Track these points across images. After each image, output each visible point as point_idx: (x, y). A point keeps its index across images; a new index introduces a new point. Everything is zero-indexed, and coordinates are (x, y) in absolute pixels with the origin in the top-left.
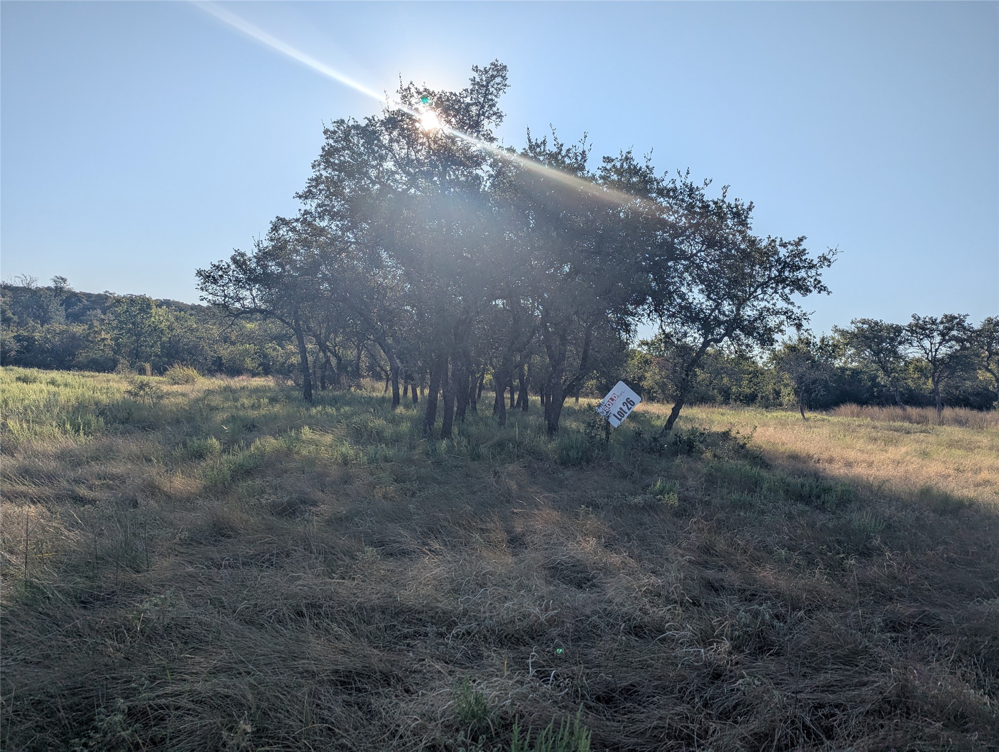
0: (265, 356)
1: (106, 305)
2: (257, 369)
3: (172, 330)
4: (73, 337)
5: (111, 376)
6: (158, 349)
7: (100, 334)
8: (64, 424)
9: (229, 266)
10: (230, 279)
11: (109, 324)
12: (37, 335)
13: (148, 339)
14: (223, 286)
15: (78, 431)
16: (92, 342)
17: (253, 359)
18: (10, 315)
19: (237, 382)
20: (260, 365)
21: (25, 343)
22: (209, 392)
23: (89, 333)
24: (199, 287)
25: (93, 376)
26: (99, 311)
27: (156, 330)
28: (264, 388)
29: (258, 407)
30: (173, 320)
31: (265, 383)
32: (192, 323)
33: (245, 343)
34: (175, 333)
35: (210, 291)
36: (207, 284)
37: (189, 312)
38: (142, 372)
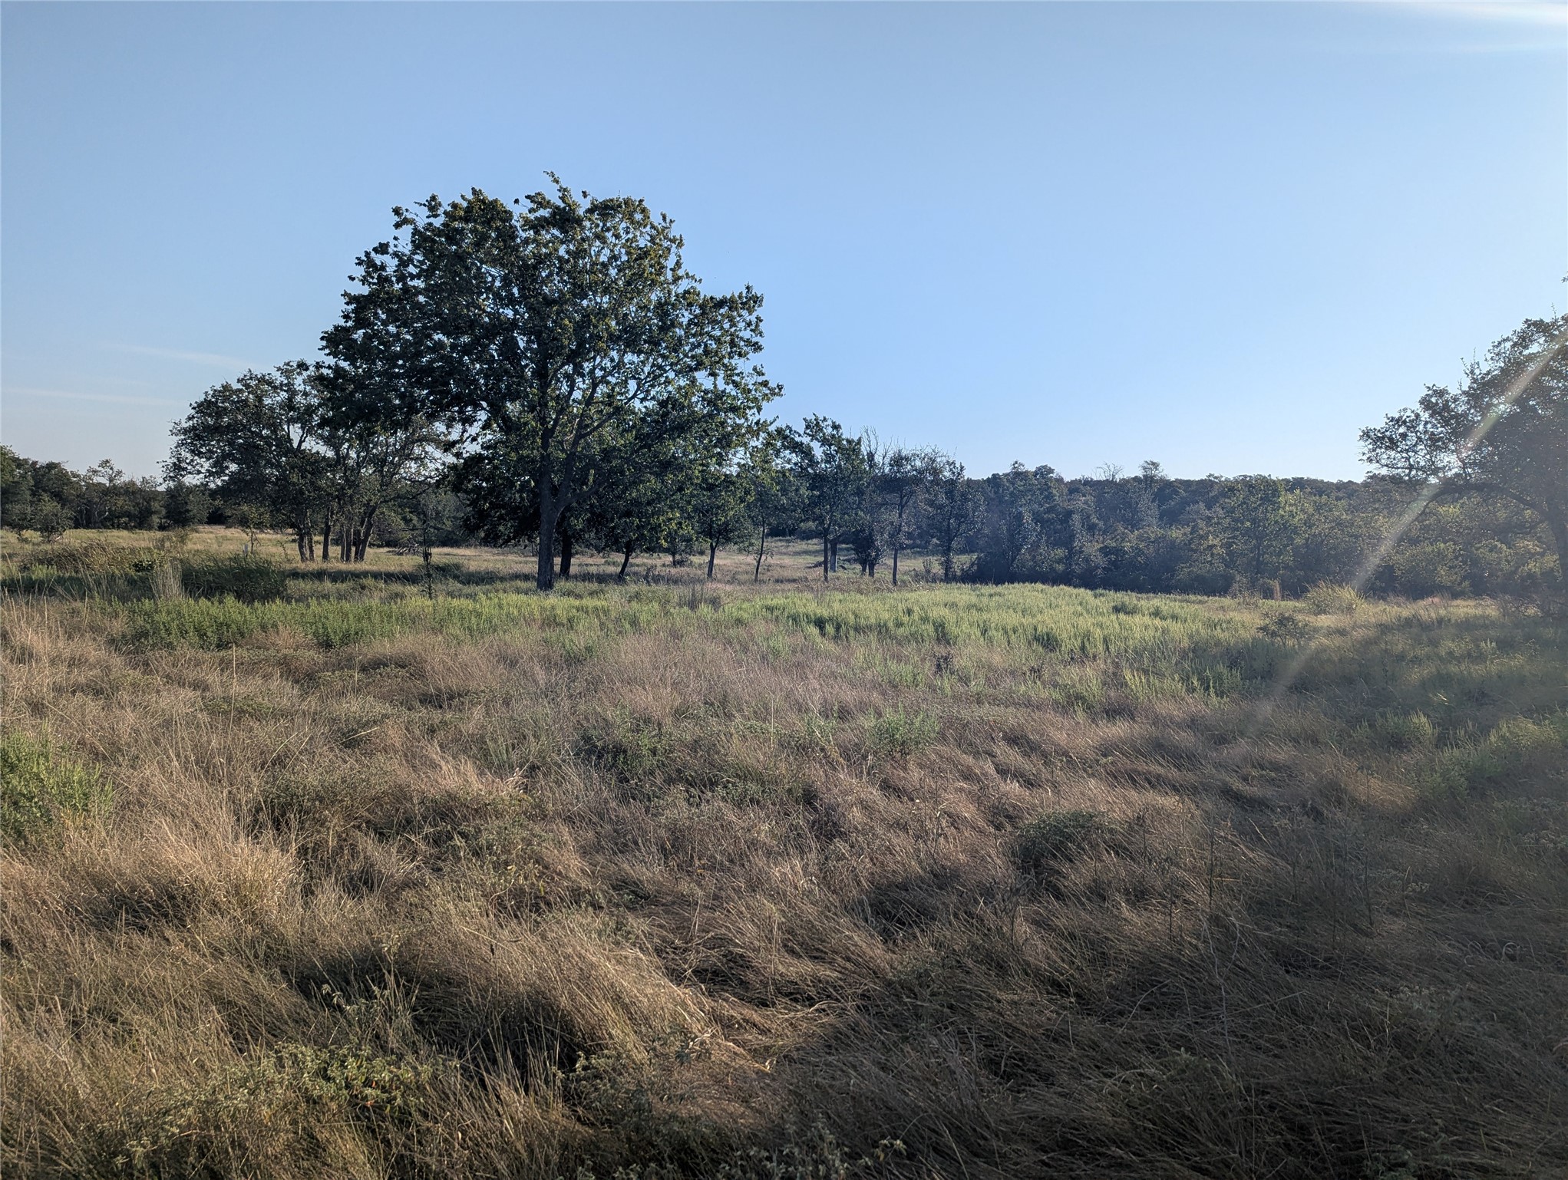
0: (1475, 562)
1: (1211, 495)
2: (1460, 584)
3: (1310, 527)
4: (1172, 545)
5: (1227, 601)
6: (1288, 558)
7: (1206, 539)
8: (1188, 678)
9: (1417, 416)
10: (1419, 438)
11: (1218, 523)
12: (1127, 546)
13: (1274, 543)
14: (1407, 451)
15: (1207, 689)
16: (1195, 551)
17: (1450, 567)
18: (1095, 520)
19: (1428, 609)
20: (1464, 578)
21: (1113, 557)
22: (1384, 628)
23: (1192, 539)
24: (1365, 458)
25: (1200, 602)
26: (1202, 505)
27: (1286, 529)
28: (1481, 622)
29: (1480, 658)
30: (1311, 511)
31: (1479, 612)
32: (1340, 512)
33: (1436, 541)
34: (1315, 530)
35: (1383, 462)
36: (1378, 450)
37: (1333, 495)
38: (1268, 594)
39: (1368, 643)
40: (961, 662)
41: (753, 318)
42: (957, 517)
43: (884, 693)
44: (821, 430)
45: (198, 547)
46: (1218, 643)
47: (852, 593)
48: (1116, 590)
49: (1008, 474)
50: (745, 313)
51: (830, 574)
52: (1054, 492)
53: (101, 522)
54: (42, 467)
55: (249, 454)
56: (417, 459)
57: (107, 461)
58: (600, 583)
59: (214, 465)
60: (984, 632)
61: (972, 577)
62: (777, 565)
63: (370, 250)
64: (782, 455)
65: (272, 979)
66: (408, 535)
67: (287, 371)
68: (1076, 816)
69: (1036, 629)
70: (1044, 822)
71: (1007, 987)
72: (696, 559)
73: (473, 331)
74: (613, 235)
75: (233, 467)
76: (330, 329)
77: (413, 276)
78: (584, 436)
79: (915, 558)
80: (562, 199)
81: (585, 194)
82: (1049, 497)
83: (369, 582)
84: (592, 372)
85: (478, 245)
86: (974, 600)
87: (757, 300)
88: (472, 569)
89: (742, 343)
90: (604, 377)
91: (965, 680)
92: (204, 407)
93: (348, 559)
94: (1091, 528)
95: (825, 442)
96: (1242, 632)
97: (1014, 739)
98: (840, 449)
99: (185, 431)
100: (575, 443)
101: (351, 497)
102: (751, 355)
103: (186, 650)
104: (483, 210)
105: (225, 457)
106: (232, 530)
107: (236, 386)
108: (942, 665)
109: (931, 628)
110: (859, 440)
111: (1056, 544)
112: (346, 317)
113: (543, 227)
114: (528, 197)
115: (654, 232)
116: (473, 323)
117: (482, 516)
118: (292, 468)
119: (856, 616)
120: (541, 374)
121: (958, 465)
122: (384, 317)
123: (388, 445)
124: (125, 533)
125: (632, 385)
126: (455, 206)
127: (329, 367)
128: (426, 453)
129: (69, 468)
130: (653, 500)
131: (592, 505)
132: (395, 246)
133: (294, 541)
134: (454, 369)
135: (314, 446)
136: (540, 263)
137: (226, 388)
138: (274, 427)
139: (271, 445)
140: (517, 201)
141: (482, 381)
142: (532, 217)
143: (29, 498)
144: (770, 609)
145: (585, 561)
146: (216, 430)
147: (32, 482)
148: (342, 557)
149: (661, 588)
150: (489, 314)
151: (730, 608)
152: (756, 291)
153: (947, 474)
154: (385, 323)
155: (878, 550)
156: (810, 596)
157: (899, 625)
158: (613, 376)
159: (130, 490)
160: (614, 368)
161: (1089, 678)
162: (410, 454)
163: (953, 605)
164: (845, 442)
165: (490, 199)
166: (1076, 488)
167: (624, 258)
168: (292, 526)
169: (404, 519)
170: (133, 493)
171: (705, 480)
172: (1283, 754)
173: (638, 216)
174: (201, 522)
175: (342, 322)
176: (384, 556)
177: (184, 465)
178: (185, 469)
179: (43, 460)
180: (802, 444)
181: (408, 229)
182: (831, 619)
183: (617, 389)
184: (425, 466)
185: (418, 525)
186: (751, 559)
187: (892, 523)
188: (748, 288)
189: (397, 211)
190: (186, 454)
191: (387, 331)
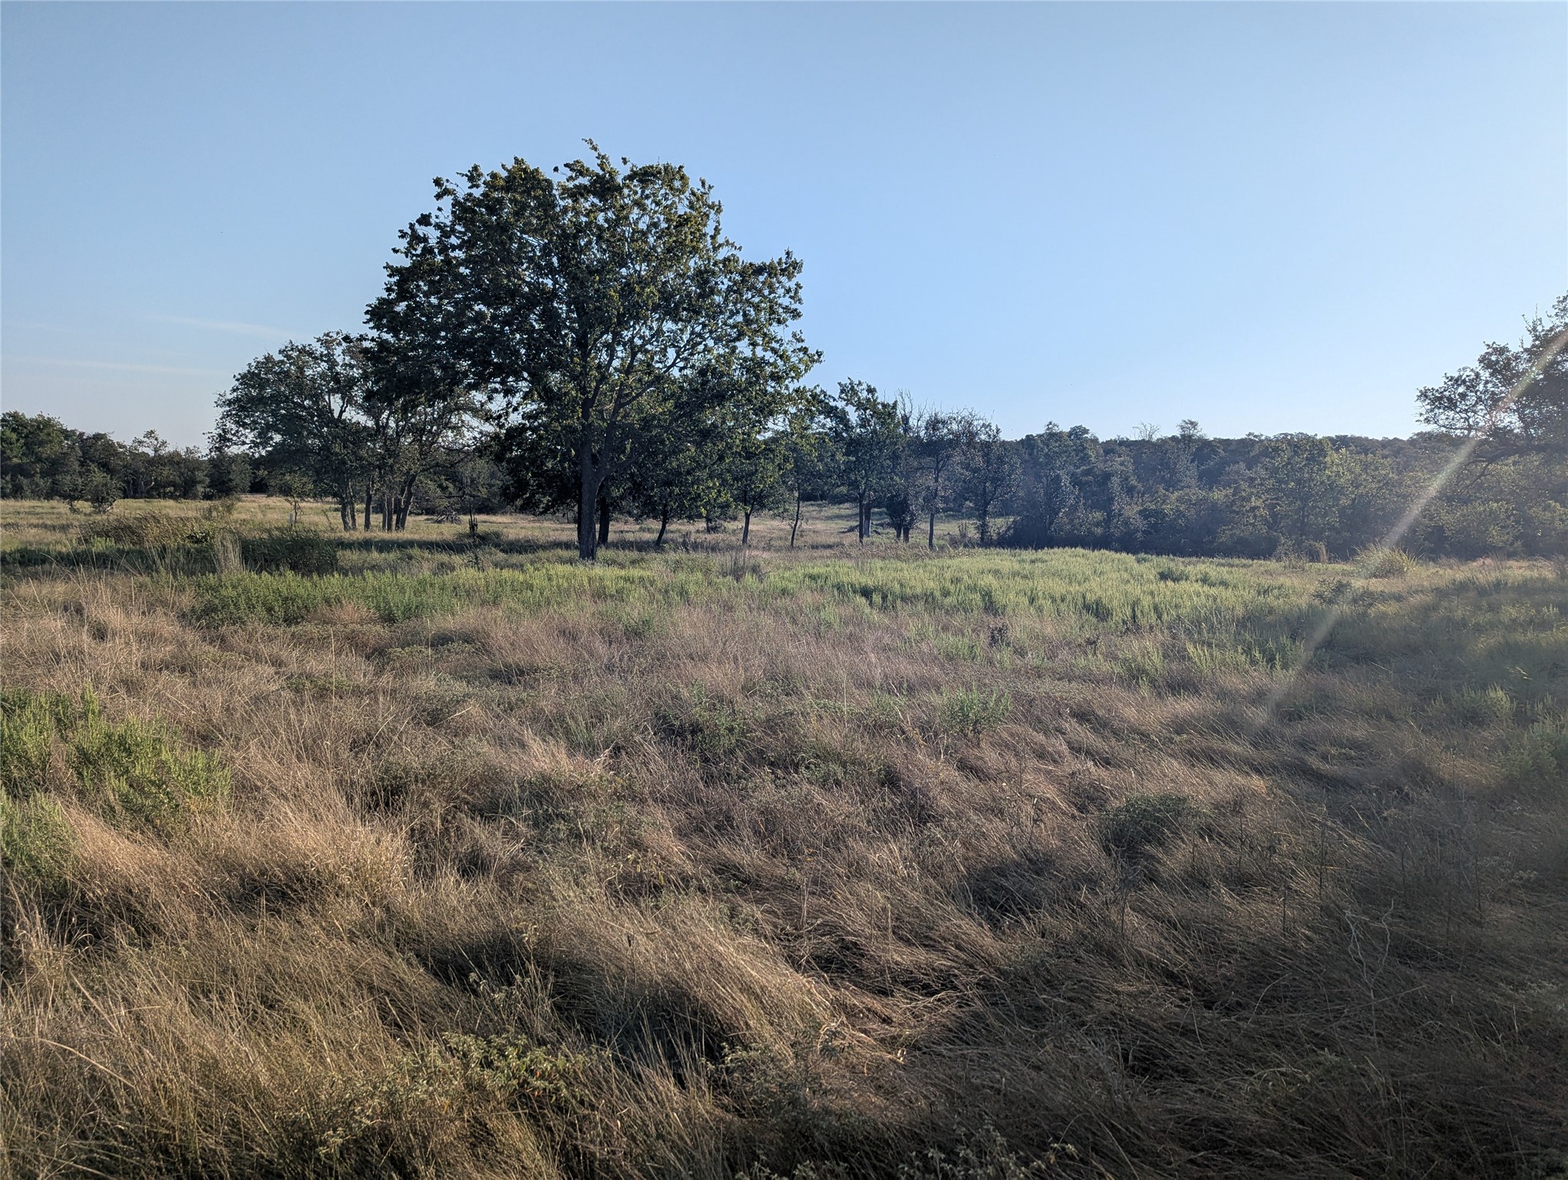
0: (1528, 521)
1: (1252, 454)
2: (1512, 544)
3: (1356, 487)
4: (1214, 507)
5: (1272, 565)
6: (1334, 519)
7: (1249, 500)
8: (1250, 650)
9: (1477, 375)
10: (1479, 398)
11: (1262, 484)
12: (1167, 508)
13: (1319, 504)
14: (1466, 411)
16: (1237, 513)
17: (1503, 527)
18: (1134, 483)
19: (1481, 571)
20: (1516, 538)
21: (1153, 520)
22: (1440, 593)
23: (1234, 501)
24: (1422, 418)
25: (1244, 566)
26: (1242, 465)
27: (1332, 488)
28: (1539, 585)
29: (1544, 625)
30: (1358, 470)
31: (1535, 574)
32: (1387, 471)
33: (1488, 500)
34: (1361, 490)
35: (1441, 422)
36: (1436, 411)
37: (1379, 452)
38: (1314, 557)
39: (1427, 609)
40: (1016, 633)
41: (792, 284)
42: (994, 480)
43: (942, 666)
44: (856, 394)
45: (243, 516)
46: (1271, 611)
47: (892, 560)
48: (1158, 554)
49: (1042, 436)
50: (783, 279)
51: (865, 539)
52: (1090, 453)
53: (148, 492)
54: (89, 438)
55: (291, 424)
56: (454, 428)
57: (152, 432)
58: (640, 551)
59: (260, 435)
60: (1032, 601)
61: (1013, 541)
62: (810, 530)
63: (414, 221)
64: (816, 420)
65: (410, 964)
66: (446, 503)
67: (327, 341)
68: (1164, 799)
69: (1084, 598)
70: (1133, 805)
71: (1124, 977)
72: (731, 526)
73: (514, 301)
74: (654, 201)
75: (278, 438)
76: (374, 302)
77: (454, 248)
78: (622, 405)
79: (949, 522)
80: (601, 165)
81: (625, 161)
82: (1085, 459)
83: (415, 552)
84: (631, 340)
85: (518, 214)
86: (1017, 567)
87: (796, 266)
88: (512, 537)
89: (781, 310)
90: (643, 345)
91: (1021, 652)
92: (248, 379)
93: (390, 528)
94: (1130, 490)
95: (860, 406)
96: (1293, 598)
97: (1082, 716)
98: (875, 412)
99: (230, 403)
100: (616, 412)
101: (391, 467)
102: (790, 322)
103: (258, 626)
104: (523, 180)
105: (269, 427)
106: (274, 498)
107: (278, 357)
108: (997, 637)
109: (977, 597)
110: (895, 403)
111: (1094, 507)
112: (389, 290)
113: (582, 195)
114: (566, 165)
115: (693, 198)
116: (514, 293)
117: (522, 485)
118: (335, 438)
119: (902, 585)
120: (581, 343)
121: (994, 428)
122: (426, 288)
123: (426, 414)
124: (171, 503)
125: (671, 353)
126: (494, 176)
127: (373, 340)
128: (463, 421)
129: (115, 438)
130: (693, 469)
131: (632, 475)
132: (437, 217)
133: (336, 510)
134: (494, 340)
135: (356, 416)
136: (580, 232)
137: (268, 359)
138: (316, 397)
139: (313, 416)
140: (556, 169)
141: (523, 351)
142: (571, 185)
143: (78, 469)
144: (813, 578)
145: (622, 528)
146: (260, 401)
147: (80, 453)
148: (384, 526)
149: (700, 556)
150: (528, 284)
151: (774, 578)
152: (796, 257)
153: (983, 437)
154: (427, 295)
155: (913, 515)
156: (851, 563)
157: (946, 593)
158: (652, 344)
159: (174, 460)
160: (653, 336)
161: (1147, 650)
162: (447, 424)
163: (996, 573)
164: (880, 407)
165: (532, 168)
166: (1112, 448)
167: (664, 225)
168: (335, 495)
169: (440, 486)
170: (178, 463)
171: (744, 448)
172: (1360, 731)
173: (677, 184)
174: (243, 491)
175: (385, 295)
176: (423, 524)
177: (229, 436)
178: (229, 440)
179: (89, 431)
180: (837, 408)
181: (448, 200)
182: (875, 589)
183: (656, 358)
184: (462, 436)
185: (454, 493)
186: (785, 525)
187: (928, 488)
188: (788, 253)
189: (438, 182)
190: (230, 425)
191: (429, 302)
